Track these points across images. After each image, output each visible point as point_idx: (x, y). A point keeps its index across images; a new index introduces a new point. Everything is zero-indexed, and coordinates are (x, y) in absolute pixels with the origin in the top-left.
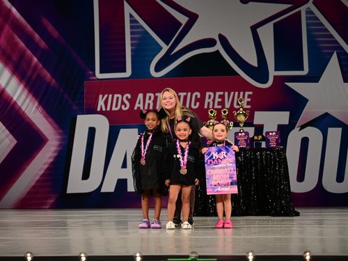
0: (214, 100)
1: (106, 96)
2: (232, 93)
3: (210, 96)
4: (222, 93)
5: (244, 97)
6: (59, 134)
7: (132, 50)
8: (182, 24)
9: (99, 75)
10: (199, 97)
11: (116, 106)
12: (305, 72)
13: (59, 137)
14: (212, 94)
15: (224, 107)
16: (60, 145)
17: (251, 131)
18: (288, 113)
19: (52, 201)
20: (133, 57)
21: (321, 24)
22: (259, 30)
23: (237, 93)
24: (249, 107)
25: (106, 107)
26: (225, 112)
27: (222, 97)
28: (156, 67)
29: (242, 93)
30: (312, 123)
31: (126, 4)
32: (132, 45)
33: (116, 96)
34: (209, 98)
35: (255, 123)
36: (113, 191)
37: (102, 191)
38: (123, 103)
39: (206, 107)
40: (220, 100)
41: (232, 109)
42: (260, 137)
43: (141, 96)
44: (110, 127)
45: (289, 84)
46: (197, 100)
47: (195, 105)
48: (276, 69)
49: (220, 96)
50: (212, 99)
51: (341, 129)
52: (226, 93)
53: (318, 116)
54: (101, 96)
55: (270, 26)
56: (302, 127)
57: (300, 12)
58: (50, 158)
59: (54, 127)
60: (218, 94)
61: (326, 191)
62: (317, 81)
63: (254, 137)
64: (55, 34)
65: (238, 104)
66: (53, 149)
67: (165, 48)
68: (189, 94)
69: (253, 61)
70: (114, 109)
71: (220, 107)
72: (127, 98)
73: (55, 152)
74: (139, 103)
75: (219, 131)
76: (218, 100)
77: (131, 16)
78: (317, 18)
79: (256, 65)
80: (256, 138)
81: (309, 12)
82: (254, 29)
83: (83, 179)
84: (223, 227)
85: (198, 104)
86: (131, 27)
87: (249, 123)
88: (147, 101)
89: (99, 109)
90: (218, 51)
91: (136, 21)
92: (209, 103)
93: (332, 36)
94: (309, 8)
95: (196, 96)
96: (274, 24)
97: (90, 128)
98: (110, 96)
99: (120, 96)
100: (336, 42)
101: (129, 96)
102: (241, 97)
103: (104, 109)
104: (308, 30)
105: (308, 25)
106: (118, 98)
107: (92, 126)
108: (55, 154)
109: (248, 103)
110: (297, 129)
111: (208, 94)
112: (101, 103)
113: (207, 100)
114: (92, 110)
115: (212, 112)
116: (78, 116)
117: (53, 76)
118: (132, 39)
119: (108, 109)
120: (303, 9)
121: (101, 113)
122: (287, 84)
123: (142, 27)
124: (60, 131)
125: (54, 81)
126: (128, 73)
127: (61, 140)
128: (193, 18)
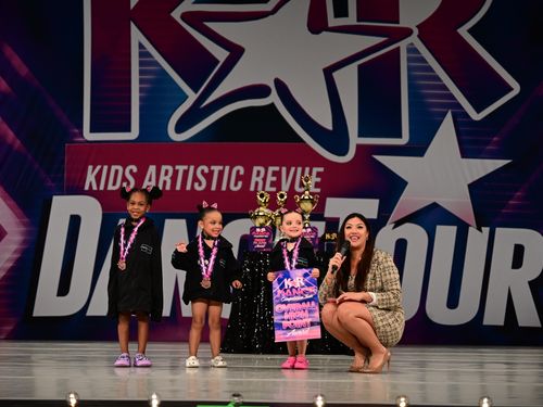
0: (264, 179)
1: (99, 167)
2: (293, 169)
3: (259, 173)
4: (277, 169)
5: (310, 173)
6: (24, 224)
7: (141, 99)
8: (218, 62)
9: (89, 136)
10: (242, 172)
11: (114, 184)
12: (404, 140)
13: (22, 229)
14: (262, 169)
15: (279, 189)
16: (24, 242)
17: (321, 226)
18: (377, 202)
19: (9, 328)
20: (142, 109)
21: (430, 69)
22: (336, 75)
23: (300, 169)
24: (318, 190)
25: (98, 186)
26: (282, 196)
27: (277, 174)
28: (177, 125)
29: (307, 169)
30: (412, 218)
31: (133, 28)
32: (141, 90)
33: (114, 168)
34: (258, 174)
35: (326, 215)
36: (105, 314)
37: (89, 313)
38: (124, 179)
39: (252, 189)
40: (274, 179)
41: (292, 192)
42: (334, 235)
43: (152, 169)
44: (103, 215)
45: (379, 158)
46: (239, 177)
47: (236, 185)
48: (361, 134)
49: (274, 173)
50: (261, 177)
51: (455, 228)
52: (284, 169)
53: (422, 206)
54: (90, 167)
55: (353, 69)
56: (398, 223)
57: (398, 49)
58: (8, 260)
59: (16, 214)
60: (271, 169)
61: (431, 321)
62: (422, 155)
63: (324, 236)
64: (23, 70)
65: (302, 185)
66: (14, 247)
67: (192, 97)
68: (227, 168)
69: (326, 121)
70: (110, 187)
71: (274, 189)
72: (131, 171)
73: (15, 252)
74: (150, 180)
75: (294, 224)
76: (270, 178)
77: (141, 46)
78: (423, 60)
79: (330, 127)
80: (328, 236)
81: (412, 50)
82: (328, 73)
83: (58, 295)
84: (293, 368)
85: (240, 183)
86: (141, 64)
87: (317, 215)
88: (162, 178)
89: (87, 188)
90: (273, 104)
91: (148, 55)
92: (257, 183)
93: (444, 87)
94: (412, 44)
95: (238, 172)
96: (360, 67)
97: (72, 217)
98: (106, 167)
99: (120, 168)
100: (451, 97)
101: (135, 169)
102: (307, 174)
103: (95, 188)
104: (410, 78)
105: (410, 69)
106: (117, 171)
107: (75, 213)
108: (16, 256)
109: (317, 185)
110: (389, 226)
111: (256, 169)
112: (90, 178)
113: (254, 179)
114: (76, 189)
115: (262, 196)
116: (55, 198)
117: (17, 134)
118: (141, 81)
119: (102, 188)
120: (403, 45)
121: (90, 193)
122: (376, 157)
123: (157, 64)
124: (26, 220)
125: (18, 142)
126: (134, 134)
127: (27, 233)
128: (236, 52)
